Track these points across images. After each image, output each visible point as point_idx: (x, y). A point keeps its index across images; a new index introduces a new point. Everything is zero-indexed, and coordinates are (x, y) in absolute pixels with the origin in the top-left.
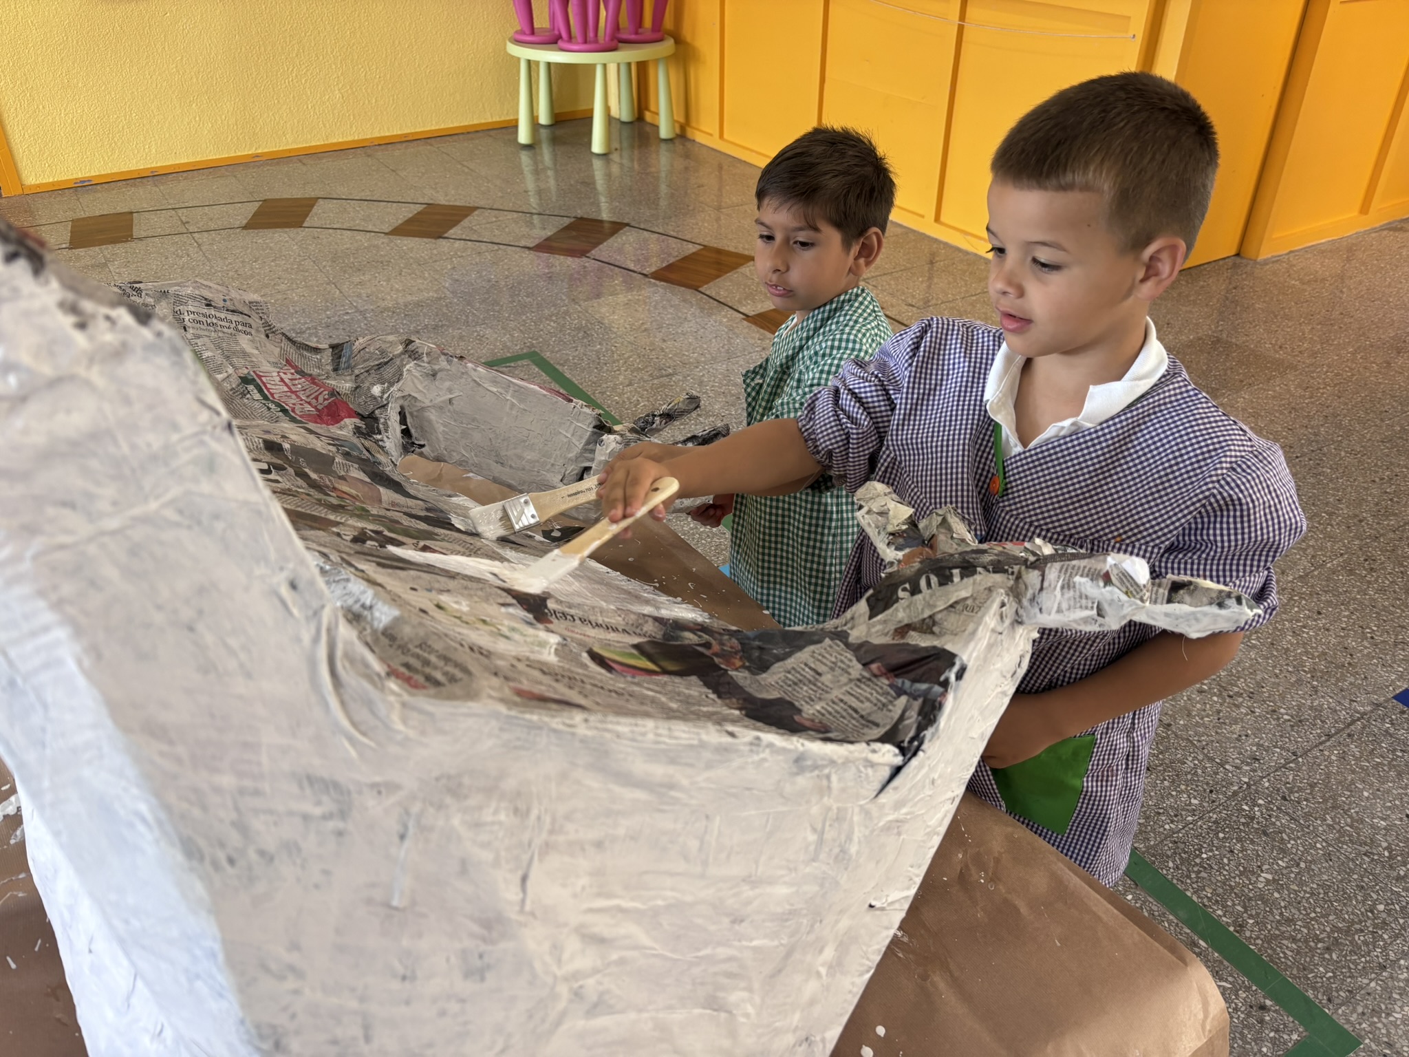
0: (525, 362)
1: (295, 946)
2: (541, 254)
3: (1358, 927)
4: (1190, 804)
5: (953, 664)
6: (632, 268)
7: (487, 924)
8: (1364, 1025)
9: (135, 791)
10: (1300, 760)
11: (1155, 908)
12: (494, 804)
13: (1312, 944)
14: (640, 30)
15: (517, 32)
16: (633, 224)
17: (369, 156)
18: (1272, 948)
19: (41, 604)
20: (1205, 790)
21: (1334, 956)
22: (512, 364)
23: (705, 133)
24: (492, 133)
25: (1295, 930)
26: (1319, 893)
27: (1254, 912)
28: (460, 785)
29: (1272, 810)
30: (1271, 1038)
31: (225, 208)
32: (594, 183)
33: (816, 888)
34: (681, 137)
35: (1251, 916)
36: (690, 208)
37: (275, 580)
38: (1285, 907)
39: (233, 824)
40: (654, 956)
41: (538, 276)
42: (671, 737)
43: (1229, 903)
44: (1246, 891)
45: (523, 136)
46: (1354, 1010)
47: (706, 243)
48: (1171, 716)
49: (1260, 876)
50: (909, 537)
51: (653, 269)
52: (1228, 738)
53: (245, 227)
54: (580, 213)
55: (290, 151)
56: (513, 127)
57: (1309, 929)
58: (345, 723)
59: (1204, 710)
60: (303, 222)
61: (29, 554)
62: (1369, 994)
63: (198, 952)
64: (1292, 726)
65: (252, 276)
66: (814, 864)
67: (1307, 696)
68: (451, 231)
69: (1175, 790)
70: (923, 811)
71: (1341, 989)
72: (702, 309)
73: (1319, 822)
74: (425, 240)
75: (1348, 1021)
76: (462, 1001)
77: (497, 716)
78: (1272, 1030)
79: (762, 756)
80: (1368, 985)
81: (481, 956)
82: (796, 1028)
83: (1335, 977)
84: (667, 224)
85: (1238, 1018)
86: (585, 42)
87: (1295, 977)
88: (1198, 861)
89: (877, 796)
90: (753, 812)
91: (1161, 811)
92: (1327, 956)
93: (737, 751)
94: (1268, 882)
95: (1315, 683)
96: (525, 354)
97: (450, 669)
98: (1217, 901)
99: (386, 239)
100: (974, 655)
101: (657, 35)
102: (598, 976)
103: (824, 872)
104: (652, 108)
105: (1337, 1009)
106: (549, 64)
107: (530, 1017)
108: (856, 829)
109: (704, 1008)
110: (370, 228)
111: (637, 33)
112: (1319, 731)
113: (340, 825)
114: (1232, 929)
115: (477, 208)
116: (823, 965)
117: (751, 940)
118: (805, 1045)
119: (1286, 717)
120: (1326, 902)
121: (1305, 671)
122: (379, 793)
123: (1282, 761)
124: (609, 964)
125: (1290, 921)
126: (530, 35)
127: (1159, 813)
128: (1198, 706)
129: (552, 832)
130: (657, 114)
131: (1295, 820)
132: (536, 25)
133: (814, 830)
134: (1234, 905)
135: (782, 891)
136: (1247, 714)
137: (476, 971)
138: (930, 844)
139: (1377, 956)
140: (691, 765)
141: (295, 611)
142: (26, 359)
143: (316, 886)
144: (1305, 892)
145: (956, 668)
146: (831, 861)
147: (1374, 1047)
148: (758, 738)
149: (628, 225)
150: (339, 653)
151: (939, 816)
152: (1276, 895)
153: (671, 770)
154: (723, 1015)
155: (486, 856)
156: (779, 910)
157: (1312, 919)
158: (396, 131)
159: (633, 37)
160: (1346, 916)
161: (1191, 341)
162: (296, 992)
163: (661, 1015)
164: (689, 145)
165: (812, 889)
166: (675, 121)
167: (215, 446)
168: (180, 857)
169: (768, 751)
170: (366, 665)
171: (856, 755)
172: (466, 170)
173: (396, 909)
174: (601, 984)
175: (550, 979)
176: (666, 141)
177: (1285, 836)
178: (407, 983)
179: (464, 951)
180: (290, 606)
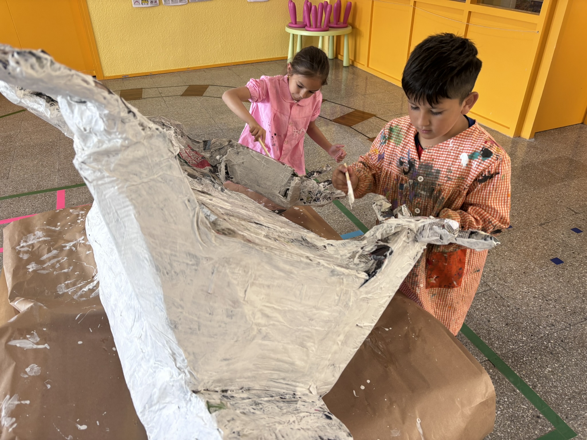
1: (182, 300)
3: (584, 392)
4: (522, 339)
5: (389, 250)
6: (326, 117)
7: (234, 302)
8: (580, 429)
9: (145, 251)
10: (572, 327)
11: (500, 376)
12: (238, 268)
13: (563, 396)
14: (338, 23)
15: (290, 23)
16: (328, 100)
17: (229, 69)
18: (546, 396)
19: (127, 199)
20: (529, 335)
21: (572, 402)
23: (361, 64)
24: (277, 62)
25: (557, 390)
26: (570, 378)
27: (541, 382)
28: (229, 261)
29: (556, 345)
30: (540, 428)
31: (175, 88)
33: (338, 314)
34: (352, 65)
35: (539, 383)
36: (352, 94)
37: (184, 199)
38: (555, 382)
39: (169, 263)
40: (284, 326)
42: (291, 257)
43: (532, 378)
44: (540, 374)
46: (576, 423)
47: (356, 109)
48: (520, 305)
49: (546, 369)
50: (389, 214)
51: (334, 118)
52: (542, 316)
53: (182, 95)
55: (200, 67)
56: (285, 60)
57: (563, 391)
58: (200, 239)
59: (535, 305)
60: (203, 94)
61: (125, 186)
62: (584, 418)
63: (157, 298)
64: (571, 314)
65: (183, 114)
66: (338, 307)
67: (579, 303)
69: (517, 333)
70: (377, 298)
71: (572, 414)
72: (351, 135)
73: (575, 351)
75: (573, 426)
76: (226, 324)
77: (240, 243)
78: (541, 426)
79: (320, 268)
80: (584, 414)
81: (232, 312)
82: (329, 360)
83: (571, 409)
84: (341, 100)
85: (527, 420)
86: (316, 28)
87: (554, 408)
88: (522, 361)
89: (359, 288)
90: (317, 286)
91: (510, 341)
92: (569, 401)
93: (312, 265)
94: (549, 371)
95: (584, 298)
97: (230, 231)
98: (527, 376)
100: (396, 248)
101: (345, 25)
102: (266, 327)
103: (340, 310)
104: (341, 54)
105: (569, 421)
106: (301, 36)
107: (245, 333)
108: (352, 298)
109: (299, 346)
111: (337, 24)
112: (582, 317)
113: (196, 268)
114: (531, 387)
116: (340, 341)
117: (315, 327)
118: (332, 367)
119: (569, 310)
120: (572, 381)
121: (580, 293)
122: (207, 260)
123: (564, 327)
124: (270, 325)
125: (556, 387)
126: (295, 24)
127: (509, 341)
128: (532, 303)
129: (254, 279)
130: (343, 56)
131: (565, 350)
132: (297, 20)
133: (338, 295)
134: (533, 378)
135: (326, 313)
136: (552, 308)
137: (230, 316)
138: (380, 310)
140: (298, 268)
141: (189, 208)
142: (130, 137)
143: (189, 284)
144: (564, 377)
145: (390, 251)
146: (343, 306)
147: (582, 437)
148: (319, 263)
149: (326, 100)
150: (199, 220)
151: (384, 301)
152: (552, 377)
153: (291, 268)
154: (305, 349)
155: (235, 282)
156: (325, 319)
157: (565, 387)
158: (241, 60)
159: (335, 26)
160: (580, 388)
161: (556, 158)
162: (181, 312)
163: (285, 345)
164: (355, 69)
165: (336, 314)
166: (349, 59)
167: (172, 162)
168: (155, 271)
169: (322, 267)
170: (207, 224)
171: (352, 273)
173: (209, 293)
174: (267, 330)
175: (251, 323)
176: (345, 67)
177: (560, 355)
178: (211, 315)
179: (227, 309)
180: (188, 206)
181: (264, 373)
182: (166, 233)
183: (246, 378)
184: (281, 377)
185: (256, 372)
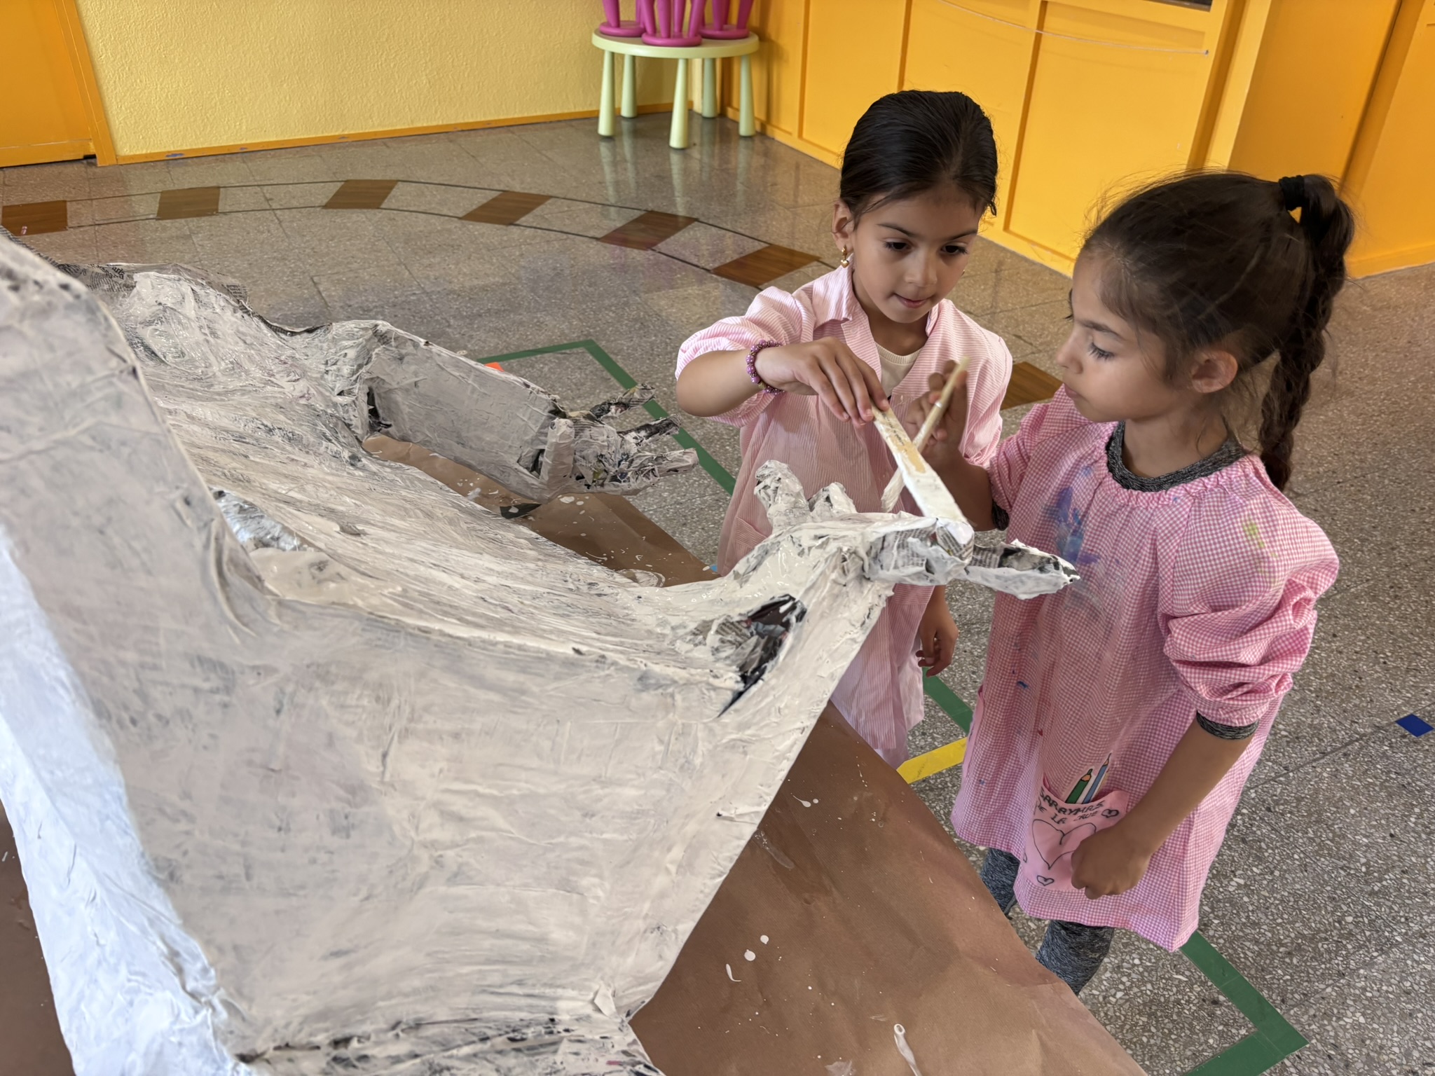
0: (580, 350)
1: (186, 796)
2: (608, 245)
3: (1323, 935)
6: (696, 263)
7: (352, 790)
8: (1313, 1027)
9: (56, 660)
10: (1291, 774)
12: (358, 692)
13: (1274, 948)
14: (725, 26)
15: (603, 24)
16: (702, 219)
17: (451, 141)
18: (1233, 948)
21: (1295, 961)
22: (568, 351)
23: (785, 133)
24: (574, 123)
25: (1259, 933)
26: (1289, 901)
27: (1220, 913)
28: (328, 672)
29: (1255, 819)
30: (1219, 1031)
31: (307, 187)
32: (670, 177)
33: (662, 793)
34: (762, 133)
35: (1216, 917)
36: (762, 206)
37: (172, 496)
38: (1253, 911)
39: (136, 692)
40: (511, 838)
41: (604, 267)
44: (1216, 892)
45: (604, 128)
46: (1306, 1012)
47: (771, 241)
49: (1232, 880)
51: (716, 265)
53: (326, 207)
54: (651, 206)
55: (375, 133)
56: (593, 118)
57: (1273, 933)
58: (231, 616)
60: (381, 204)
62: (1323, 998)
63: (107, 796)
64: (1288, 742)
66: (661, 771)
67: (1308, 715)
68: (523, 219)
71: (1296, 992)
73: (1300, 834)
74: (497, 226)
75: (1298, 1022)
76: (332, 853)
77: (359, 618)
78: (1221, 1024)
79: (607, 672)
80: (1324, 990)
81: (346, 817)
82: (646, 917)
83: (1292, 980)
84: (736, 221)
85: (1189, 1010)
86: (669, 36)
87: (1252, 977)
89: (720, 715)
90: (601, 721)
92: (1287, 960)
93: (584, 666)
94: (1239, 886)
95: (1319, 702)
96: (581, 342)
99: (458, 224)
100: (815, 602)
101: (743, 32)
102: (458, 850)
103: (670, 779)
104: (735, 104)
105: (1289, 1010)
106: (634, 58)
107: (391, 872)
108: (700, 744)
109: (558, 888)
110: (445, 212)
111: (721, 29)
112: (1314, 749)
113: (226, 699)
115: (550, 197)
116: (672, 863)
117: (602, 833)
118: (656, 933)
119: (1284, 733)
120: (1295, 909)
121: (1310, 691)
122: (259, 674)
123: (1273, 774)
124: (468, 841)
125: (1255, 925)
126: (615, 27)
129: (411, 720)
130: (738, 110)
131: (1276, 831)
132: (623, 17)
133: (661, 741)
135: (631, 792)
137: (343, 829)
138: (780, 766)
139: (1338, 964)
140: (540, 675)
141: (189, 522)
143: (205, 748)
144: (1275, 898)
145: (797, 612)
146: (677, 770)
147: (1320, 1047)
148: (603, 657)
149: (697, 220)
150: (225, 558)
151: (788, 742)
152: (1246, 899)
153: (521, 678)
154: (575, 897)
155: (350, 732)
156: (628, 809)
157: (1278, 925)
158: (480, 118)
159: (718, 33)
160: (1313, 925)
162: (188, 833)
164: (768, 142)
165: (659, 793)
166: (754, 118)
167: (122, 386)
168: (92, 716)
169: (613, 668)
171: (698, 677)
172: (545, 159)
173: (273, 770)
174: (461, 856)
175: (408, 843)
176: (745, 138)
177: (1263, 845)
178: (282, 832)
179: (332, 812)
180: (184, 517)
181: (460, 975)
182: (118, 603)
183: (406, 995)
184: (510, 980)
185: (436, 975)
